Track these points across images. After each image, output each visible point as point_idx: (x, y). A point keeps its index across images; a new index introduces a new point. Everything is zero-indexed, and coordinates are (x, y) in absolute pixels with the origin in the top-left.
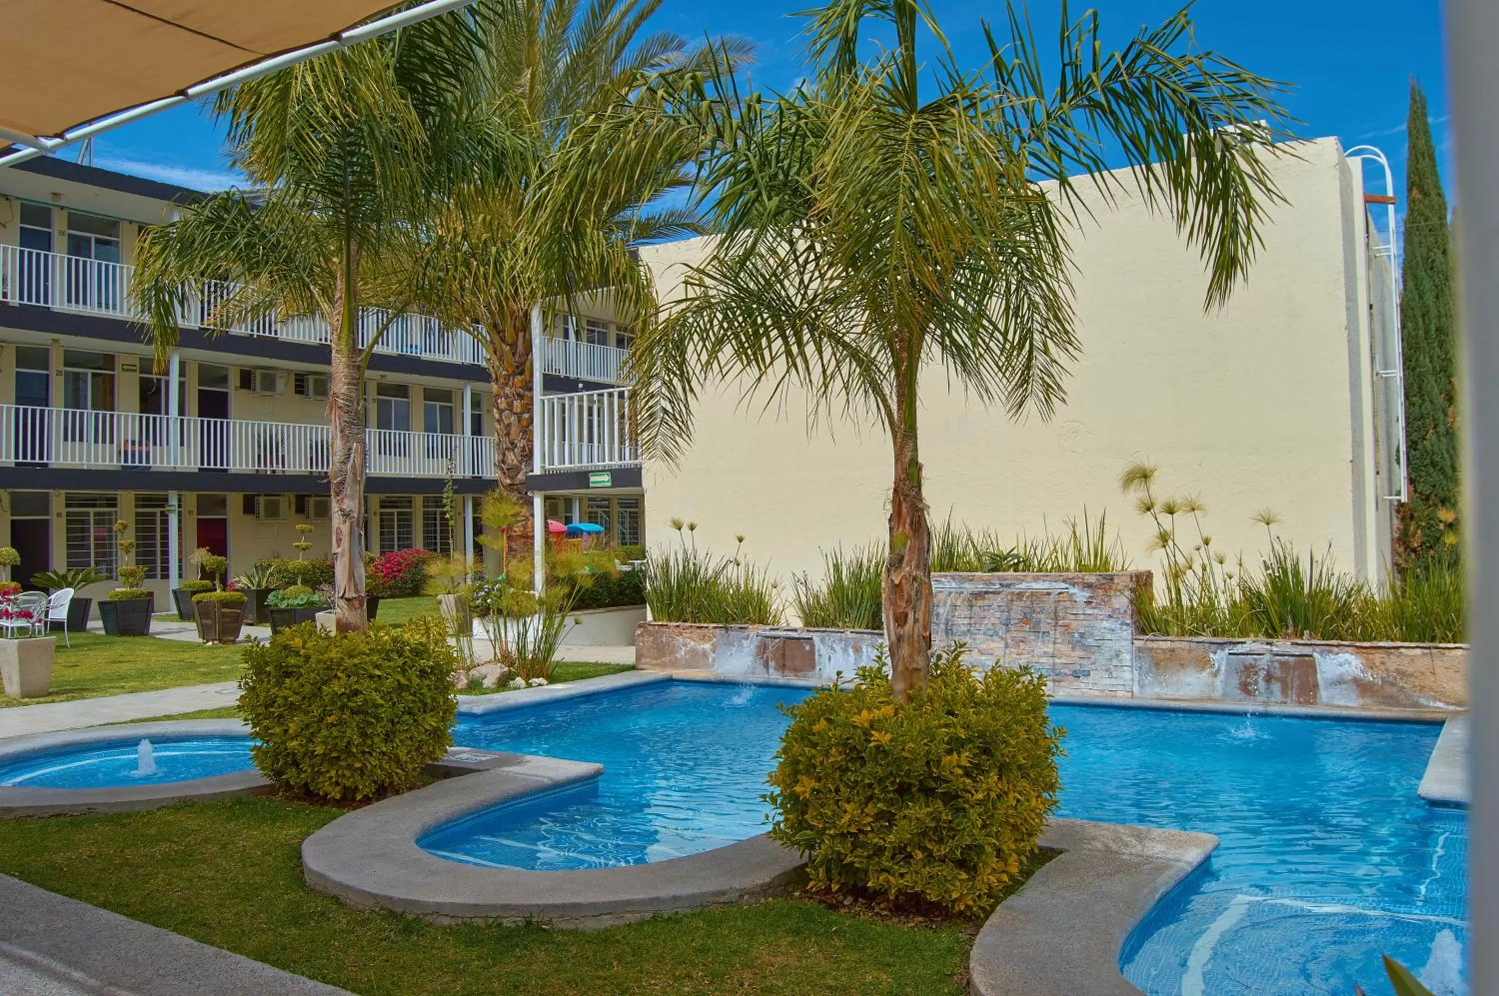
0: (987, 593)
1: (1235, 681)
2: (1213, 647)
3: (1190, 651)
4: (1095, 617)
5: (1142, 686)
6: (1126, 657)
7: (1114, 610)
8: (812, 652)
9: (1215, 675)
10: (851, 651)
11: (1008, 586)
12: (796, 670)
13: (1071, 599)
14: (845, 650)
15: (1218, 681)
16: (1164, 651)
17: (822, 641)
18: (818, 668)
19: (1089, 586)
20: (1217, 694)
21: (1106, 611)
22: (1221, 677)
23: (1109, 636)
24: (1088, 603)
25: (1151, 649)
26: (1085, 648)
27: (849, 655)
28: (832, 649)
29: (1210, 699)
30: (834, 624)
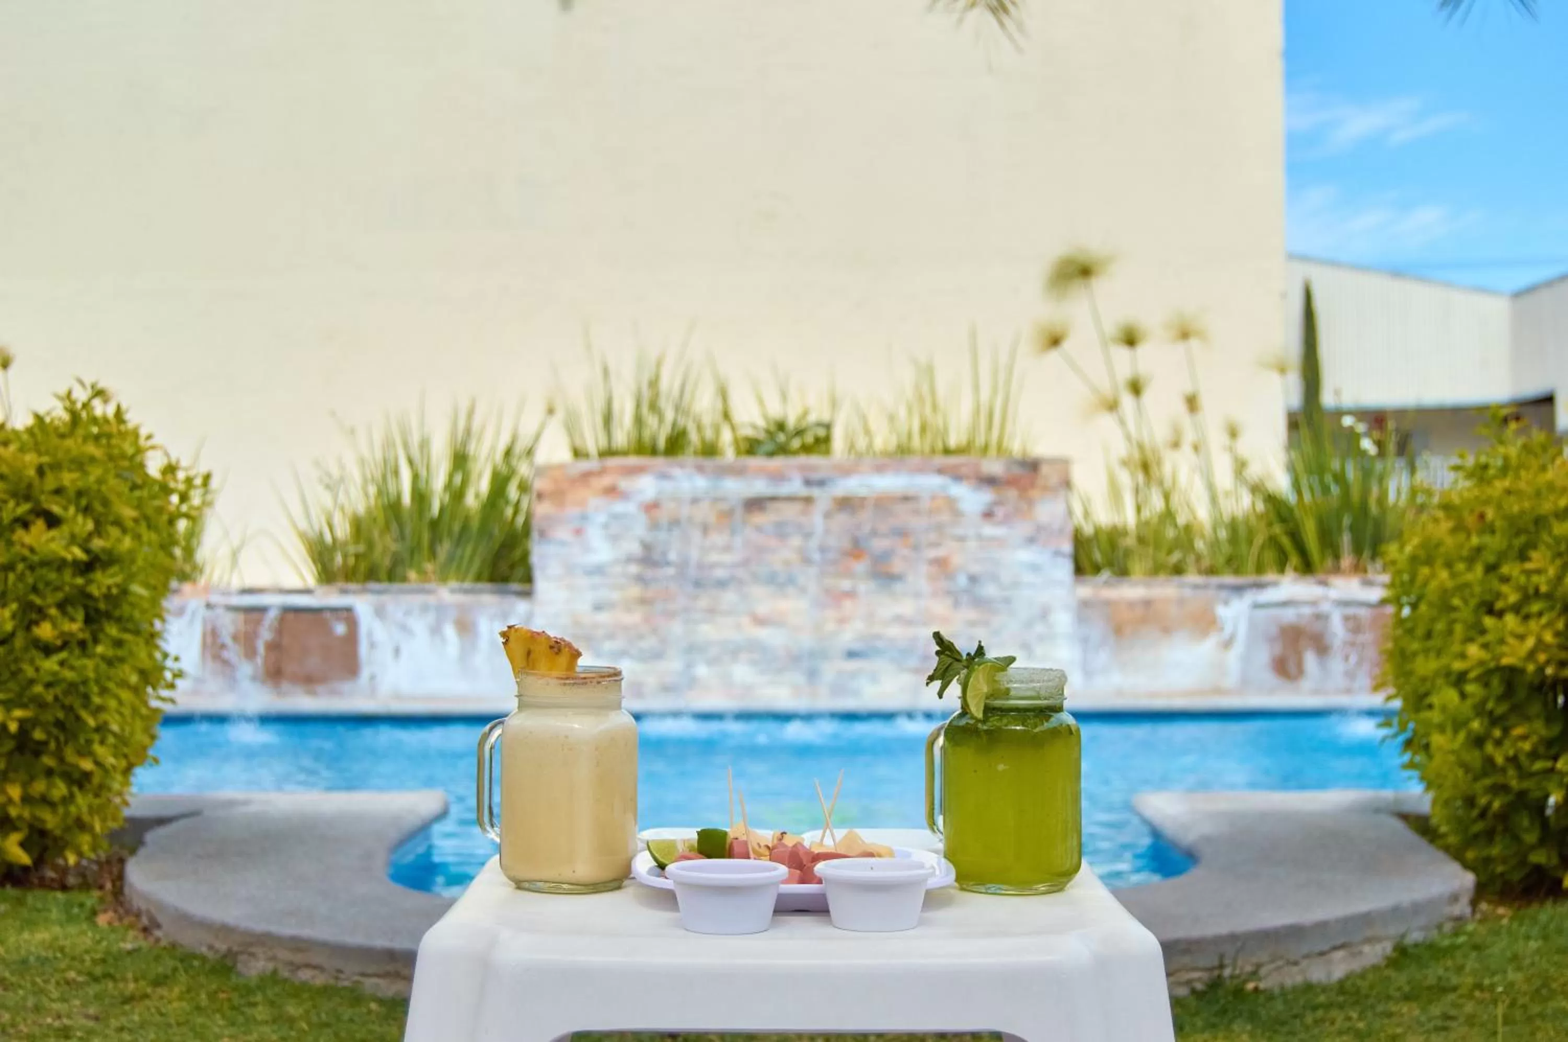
0: (774, 499)
1: (1264, 656)
2: (1224, 594)
3: (1181, 602)
4: (999, 542)
5: (1088, 673)
6: (1063, 620)
7: (1040, 528)
8: (352, 638)
9: (1228, 644)
10: (450, 631)
11: (821, 483)
12: (309, 681)
13: (952, 505)
14: (436, 630)
15: (1233, 657)
16: (1131, 605)
17: (380, 612)
18: (365, 673)
19: (990, 481)
20: (1231, 680)
21: (1023, 529)
22: (1238, 648)
23: (1028, 578)
24: (988, 515)
25: (1108, 603)
26: (979, 603)
27: (444, 640)
28: (404, 628)
29: (1218, 691)
30: (392, 576)
